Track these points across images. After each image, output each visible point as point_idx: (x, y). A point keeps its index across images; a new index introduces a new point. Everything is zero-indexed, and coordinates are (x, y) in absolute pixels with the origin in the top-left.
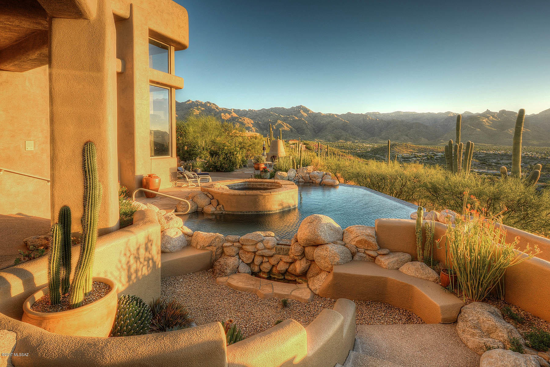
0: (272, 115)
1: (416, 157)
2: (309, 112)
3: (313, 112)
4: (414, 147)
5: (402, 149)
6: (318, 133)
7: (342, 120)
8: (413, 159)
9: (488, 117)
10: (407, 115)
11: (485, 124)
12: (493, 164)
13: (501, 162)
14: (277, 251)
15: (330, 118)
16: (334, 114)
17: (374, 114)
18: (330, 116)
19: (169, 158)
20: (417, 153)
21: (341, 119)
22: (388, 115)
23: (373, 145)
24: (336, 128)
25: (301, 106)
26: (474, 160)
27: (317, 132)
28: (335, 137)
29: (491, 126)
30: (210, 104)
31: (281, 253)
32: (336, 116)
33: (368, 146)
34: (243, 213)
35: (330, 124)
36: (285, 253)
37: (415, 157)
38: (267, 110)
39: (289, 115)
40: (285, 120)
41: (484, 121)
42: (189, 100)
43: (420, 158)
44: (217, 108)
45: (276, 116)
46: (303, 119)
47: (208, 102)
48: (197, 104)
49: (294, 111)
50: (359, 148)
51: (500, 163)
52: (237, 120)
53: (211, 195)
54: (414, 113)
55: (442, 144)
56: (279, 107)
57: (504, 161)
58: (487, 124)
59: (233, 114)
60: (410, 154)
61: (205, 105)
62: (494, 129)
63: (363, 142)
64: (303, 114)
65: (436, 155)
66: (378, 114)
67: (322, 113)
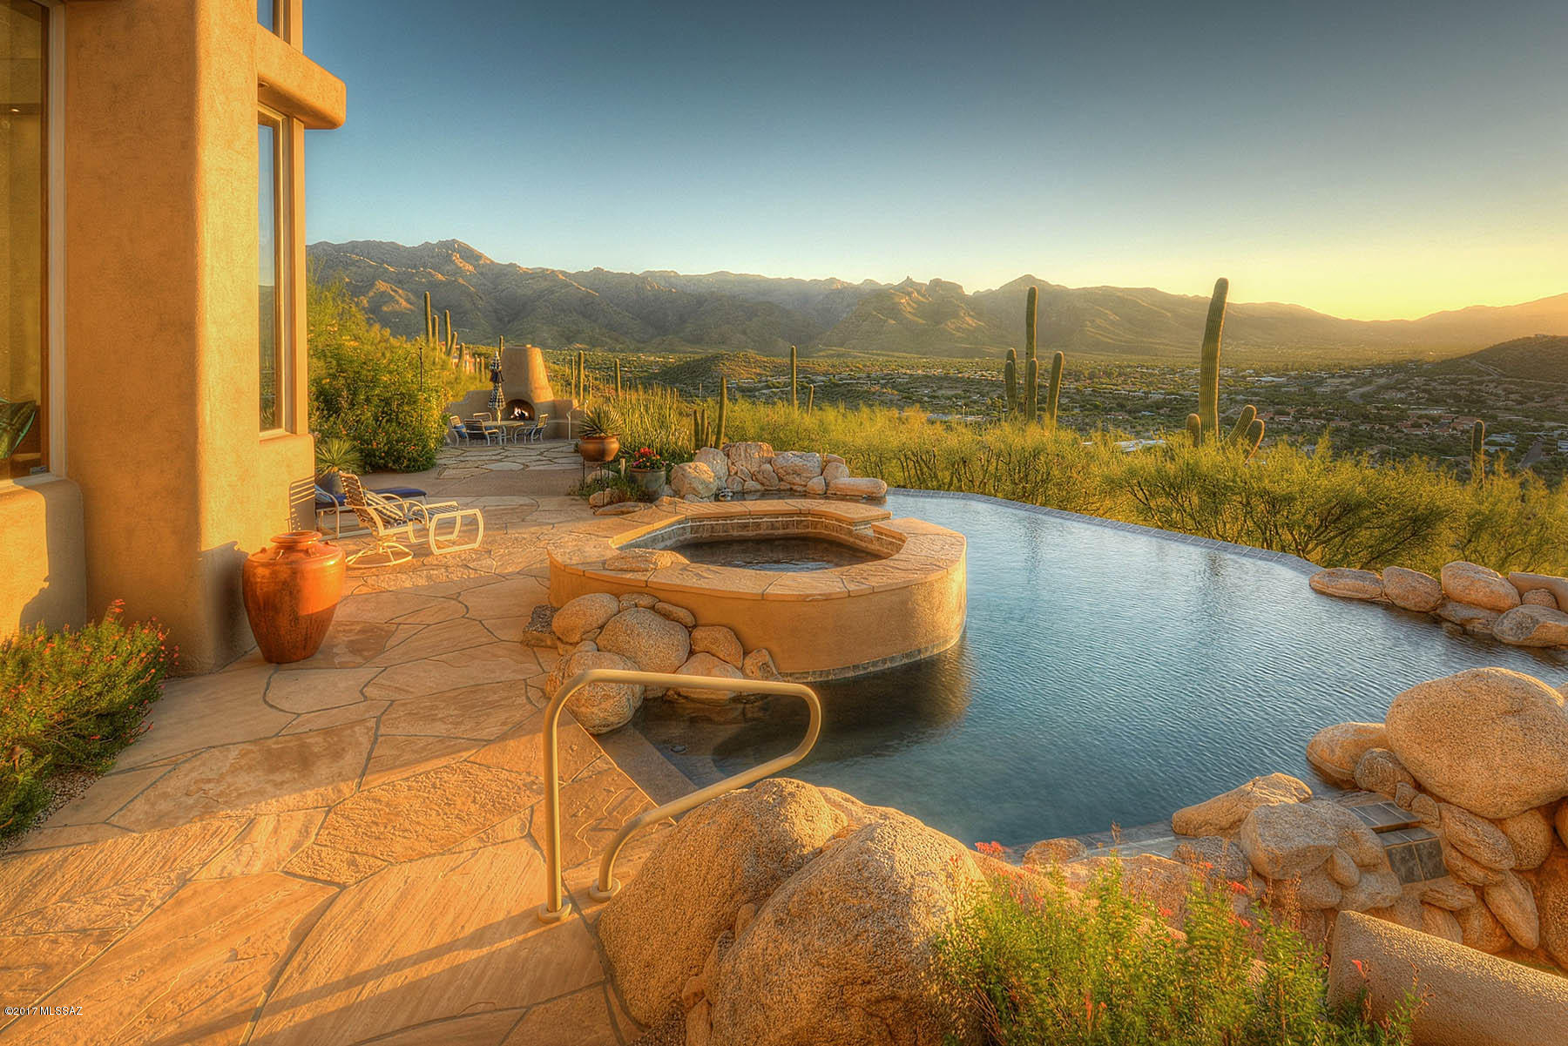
0: (354, 263)
1: (771, 388)
2: (482, 262)
3: (492, 262)
4: (764, 362)
5: (737, 368)
6: (509, 322)
7: (578, 288)
8: (764, 391)
9: (909, 294)
10: (743, 280)
11: (904, 309)
12: (926, 399)
13: (940, 393)
14: (1399, 870)
15: (546, 280)
16: (556, 269)
17: (664, 276)
18: (544, 275)
19: (285, 437)
20: (771, 376)
21: (576, 284)
22: (699, 279)
23: (664, 358)
24: (564, 311)
26: (890, 390)
27: (506, 319)
28: (562, 336)
29: (914, 314)
31: (1418, 871)
32: (560, 276)
33: (652, 359)
34: (865, 668)
35: (546, 297)
36: (1430, 865)
37: (768, 387)
38: (339, 248)
39: (415, 267)
40: (399, 281)
41: (902, 301)
43: (778, 388)
45: (371, 266)
46: (461, 280)
49: (433, 257)
50: (628, 365)
51: (938, 397)
53: (686, 609)
54: (759, 279)
55: (821, 354)
56: (378, 240)
57: (944, 392)
58: (909, 309)
60: (756, 380)
62: (920, 321)
63: (638, 350)
64: (462, 265)
65: (813, 382)
66: (674, 277)
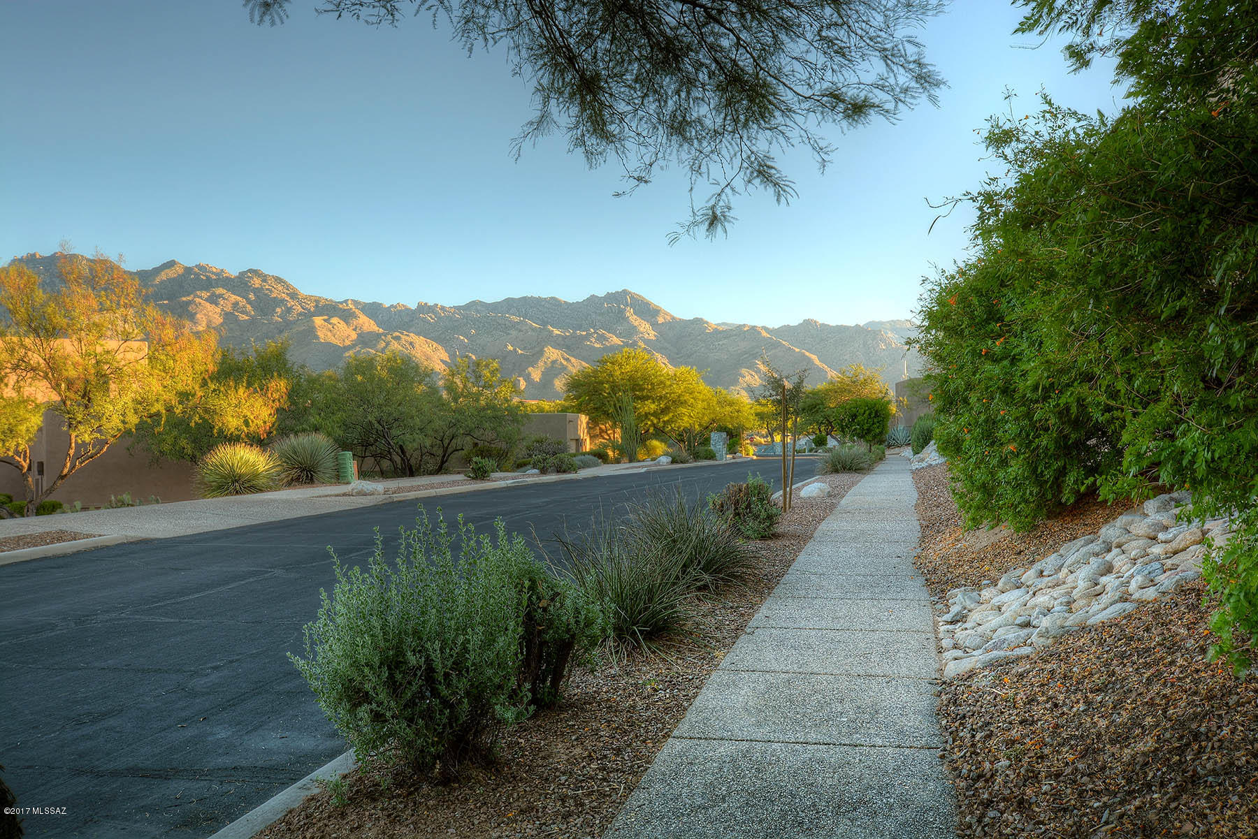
25: (624, 291)
30: (264, 278)
42: (171, 264)
44: (294, 295)
47: (256, 272)
48: (208, 278)
52: (383, 344)
59: (361, 321)
61: (240, 284)
67: (707, 323)
